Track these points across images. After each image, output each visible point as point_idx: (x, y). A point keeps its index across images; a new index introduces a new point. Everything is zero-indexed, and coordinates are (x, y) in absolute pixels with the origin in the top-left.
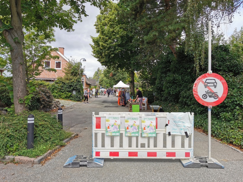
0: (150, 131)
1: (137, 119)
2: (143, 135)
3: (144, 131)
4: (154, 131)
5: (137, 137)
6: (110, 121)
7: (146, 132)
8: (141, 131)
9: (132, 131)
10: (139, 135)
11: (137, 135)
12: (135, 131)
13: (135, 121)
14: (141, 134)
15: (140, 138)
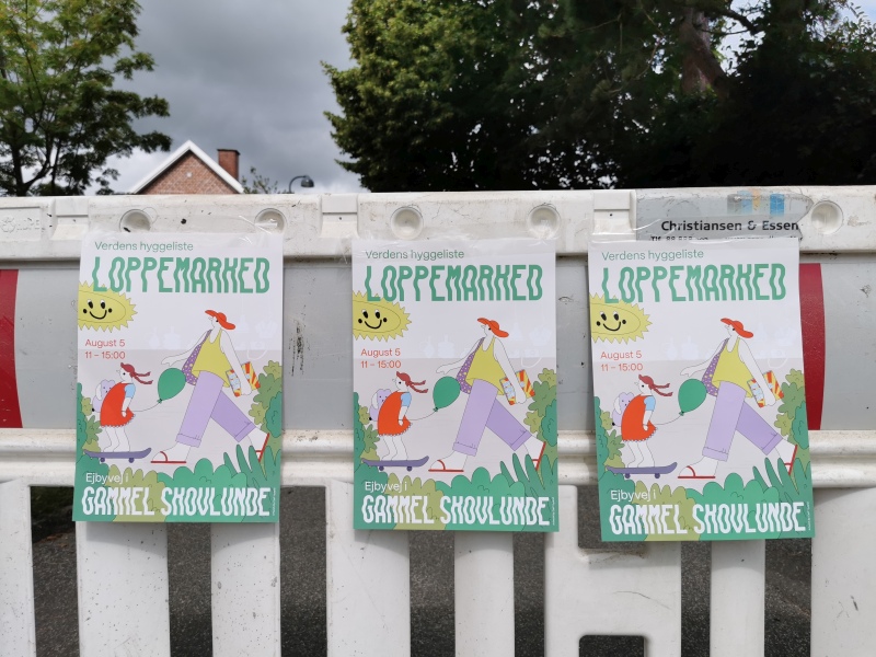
0: (723, 453)
1: (521, 285)
2: (619, 523)
3: (635, 453)
4: (785, 450)
5: (529, 550)
6: (129, 311)
7: (657, 472)
8: (590, 458)
9: (456, 461)
10: (550, 511)
11: (521, 512)
12: (493, 454)
13: (490, 309)
14: (588, 497)
15: (565, 562)
